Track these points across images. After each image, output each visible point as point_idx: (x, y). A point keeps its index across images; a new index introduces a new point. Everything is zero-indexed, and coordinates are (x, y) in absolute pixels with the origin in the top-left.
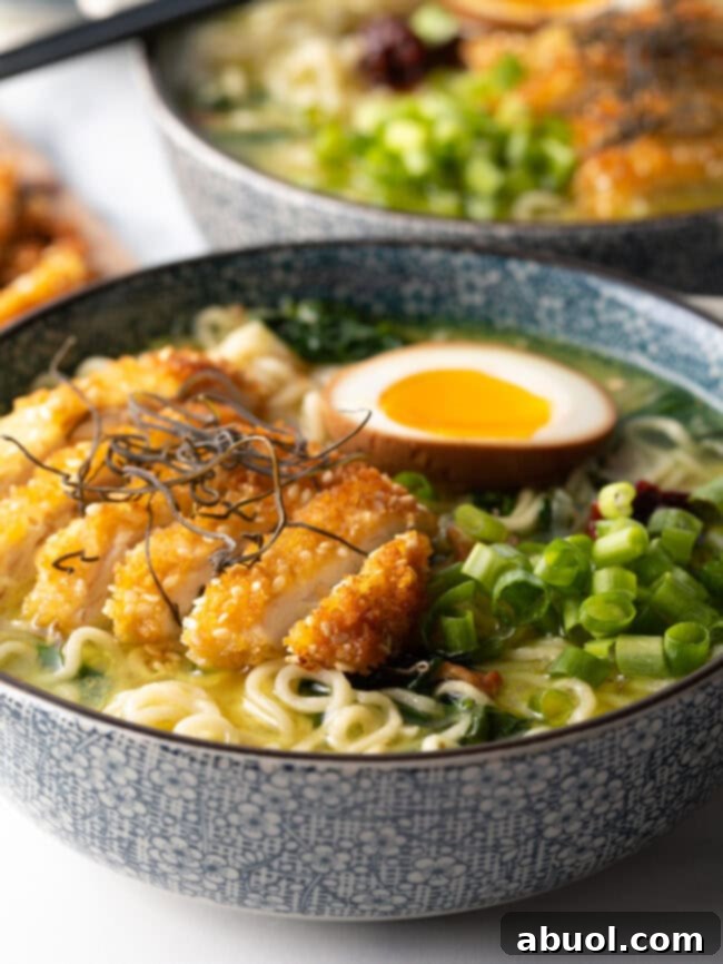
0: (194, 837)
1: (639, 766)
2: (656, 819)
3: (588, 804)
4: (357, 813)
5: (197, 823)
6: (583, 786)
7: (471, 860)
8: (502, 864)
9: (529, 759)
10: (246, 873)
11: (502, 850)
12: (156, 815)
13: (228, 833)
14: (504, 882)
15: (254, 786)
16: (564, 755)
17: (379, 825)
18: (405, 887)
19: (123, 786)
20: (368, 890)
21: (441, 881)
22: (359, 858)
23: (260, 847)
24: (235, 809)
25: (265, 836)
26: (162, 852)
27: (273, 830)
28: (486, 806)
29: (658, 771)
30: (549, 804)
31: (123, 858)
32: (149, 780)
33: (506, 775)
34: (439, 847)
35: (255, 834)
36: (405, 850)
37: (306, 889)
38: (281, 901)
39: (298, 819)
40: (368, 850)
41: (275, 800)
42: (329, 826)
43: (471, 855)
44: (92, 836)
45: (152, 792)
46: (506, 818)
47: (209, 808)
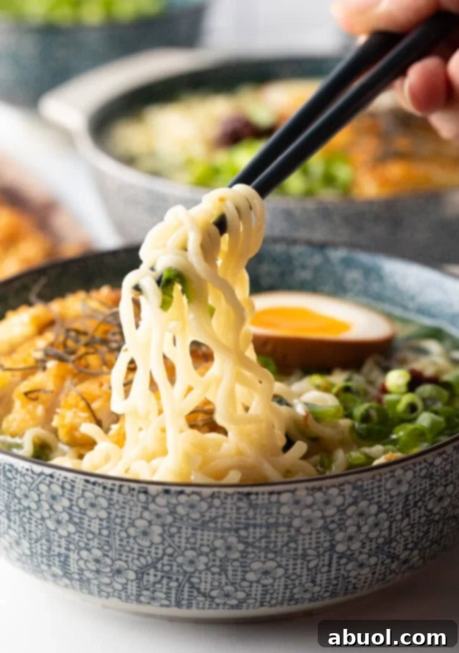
0: (106, 548)
1: (398, 505)
2: (412, 550)
3: (365, 529)
4: (212, 525)
5: (108, 536)
6: (361, 514)
7: (287, 565)
8: (308, 569)
9: (324, 489)
10: (141, 573)
11: (309, 558)
12: (82, 533)
13: (128, 542)
14: (310, 585)
15: (145, 505)
16: (348, 488)
17: (226, 534)
18: (245, 584)
19: (61, 513)
20: (220, 587)
21: (269, 581)
22: (214, 560)
23: (149, 552)
24: (132, 524)
25: (152, 543)
26: (86, 561)
27: (157, 539)
28: (296, 523)
29: (411, 511)
30: (339, 525)
31: (62, 570)
32: (78, 506)
33: (309, 500)
34: (266, 553)
35: (146, 543)
36: (244, 554)
37: (179, 585)
38: (163, 596)
39: (174, 530)
40: (220, 554)
41: (158, 516)
42: (194, 535)
43: (288, 561)
44: (42, 556)
45: (79, 515)
46: (310, 534)
47: (116, 524)
